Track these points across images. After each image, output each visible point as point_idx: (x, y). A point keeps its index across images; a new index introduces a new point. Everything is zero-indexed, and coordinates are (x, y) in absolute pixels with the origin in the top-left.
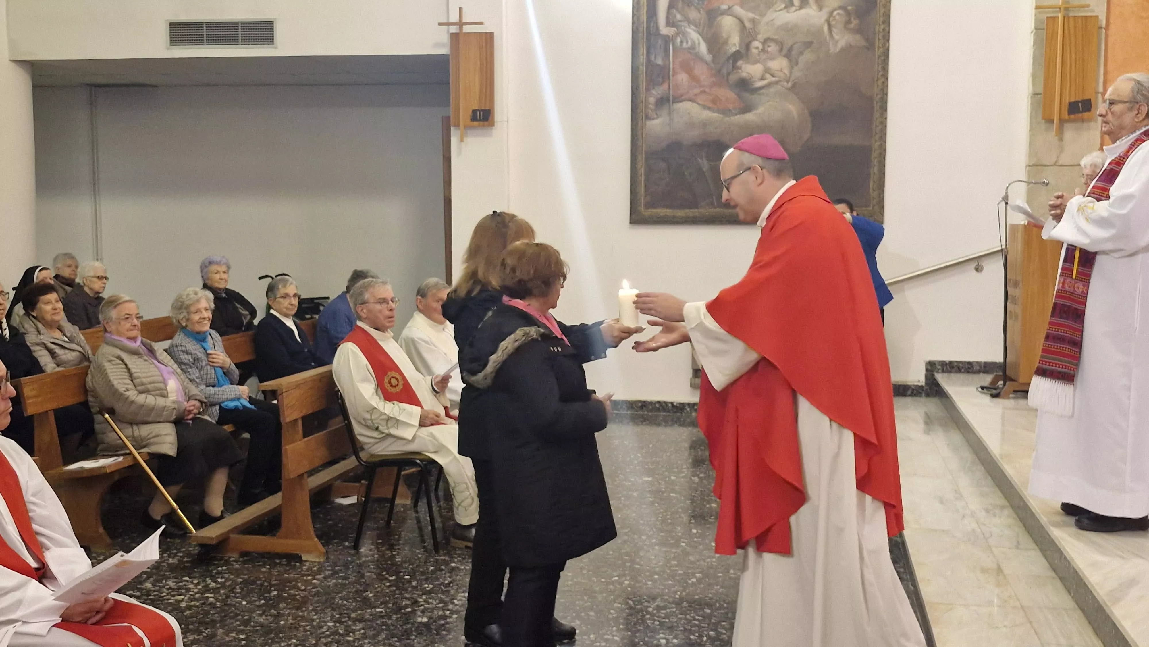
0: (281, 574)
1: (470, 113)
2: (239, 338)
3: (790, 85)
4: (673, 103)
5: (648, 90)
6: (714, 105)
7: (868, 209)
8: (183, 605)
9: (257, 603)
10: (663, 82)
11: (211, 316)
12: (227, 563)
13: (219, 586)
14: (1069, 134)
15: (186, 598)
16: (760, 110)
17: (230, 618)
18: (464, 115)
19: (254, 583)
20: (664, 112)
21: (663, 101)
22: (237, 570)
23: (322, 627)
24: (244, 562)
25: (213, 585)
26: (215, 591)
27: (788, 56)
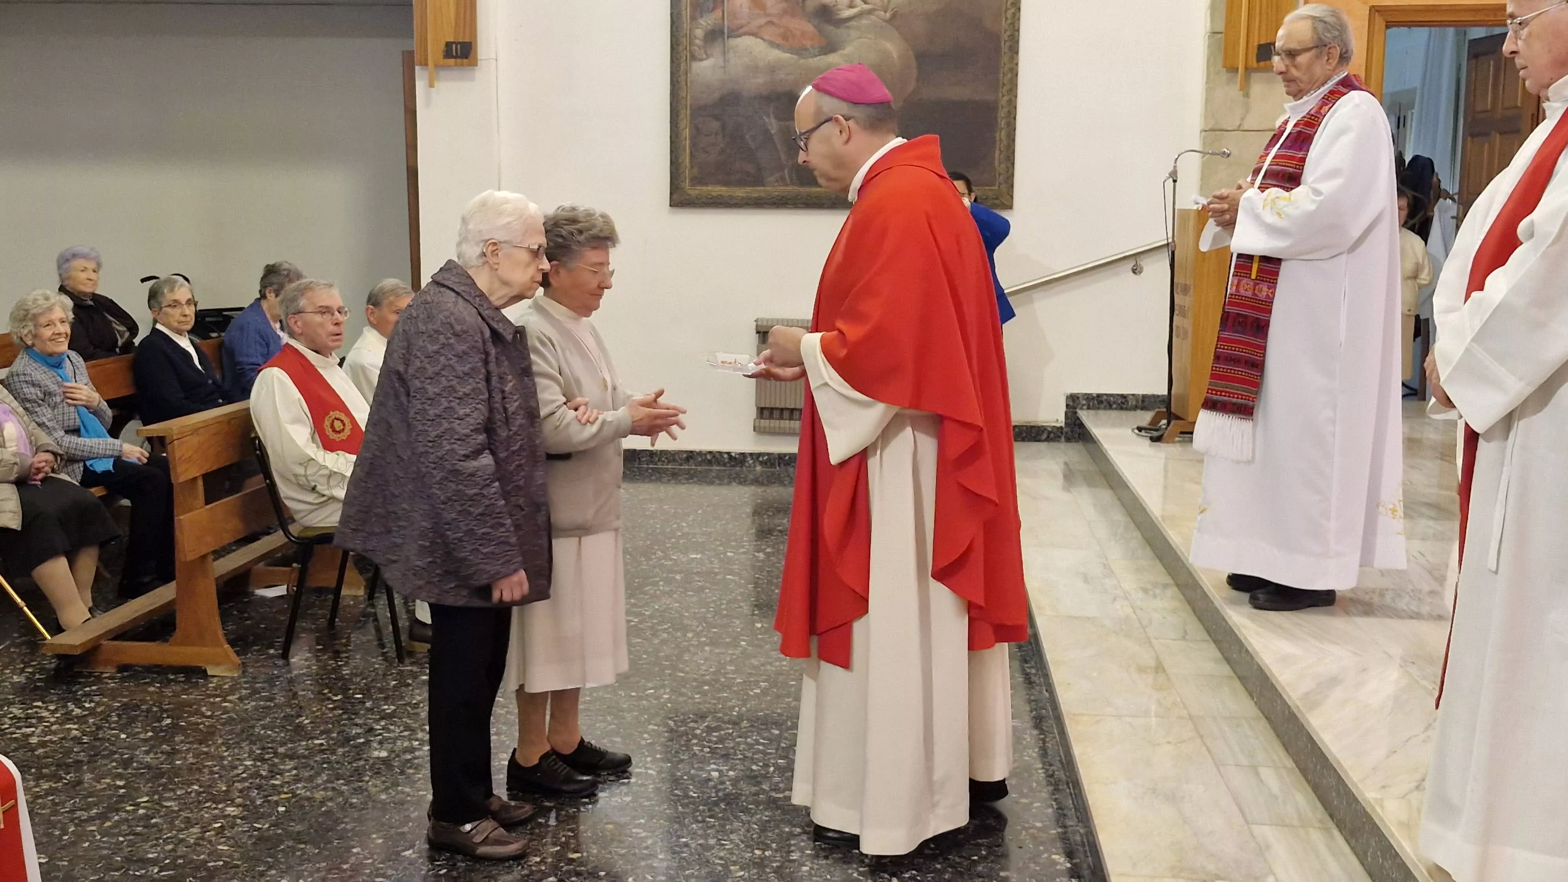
0: (176, 695)
1: (442, 47)
3: (888, 15)
4: (728, 37)
5: (693, 18)
6: (785, 40)
7: (993, 188)
8: (34, 740)
9: (142, 736)
10: (714, 9)
11: (69, 332)
12: (99, 679)
13: (86, 713)
15: (38, 731)
16: (848, 50)
17: (104, 757)
18: (434, 50)
19: (137, 707)
20: (717, 50)
21: (715, 35)
22: (112, 689)
23: (236, 768)
24: (123, 679)
25: (77, 711)
26: (81, 719)
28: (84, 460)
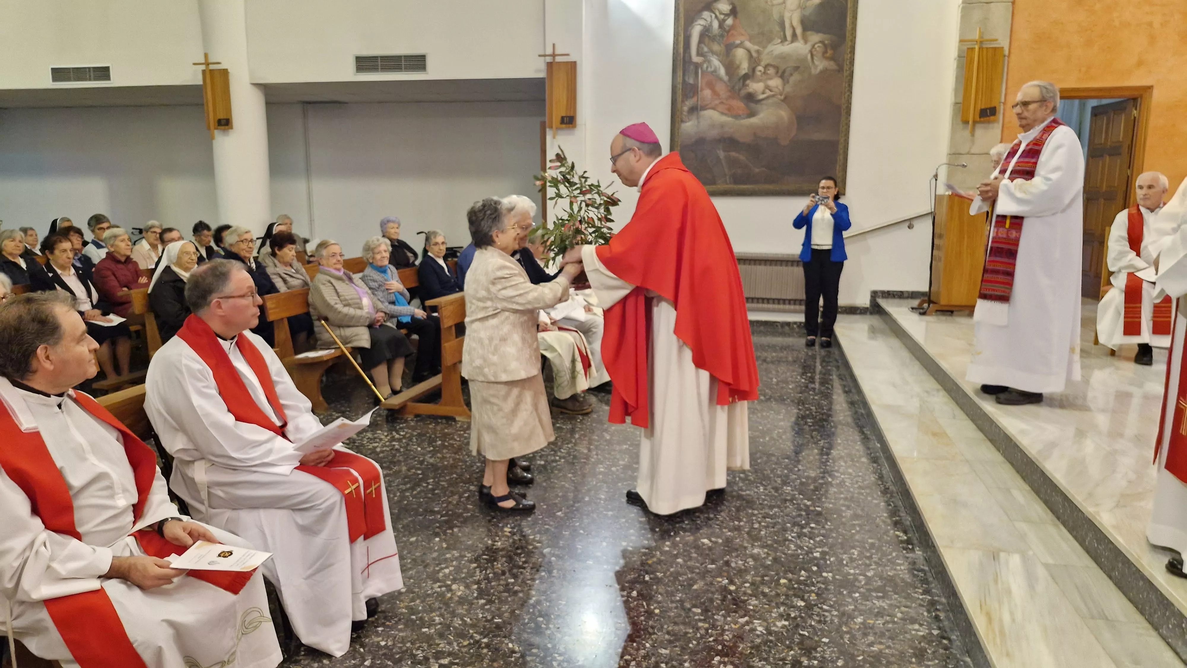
0: (443, 429)
1: (559, 119)
2: (408, 271)
3: (782, 97)
4: (701, 110)
5: (683, 101)
6: (730, 111)
8: (378, 450)
9: (428, 449)
10: (693, 97)
11: (388, 256)
12: (406, 421)
13: (401, 437)
14: (980, 132)
15: (380, 445)
16: (761, 115)
17: (411, 459)
18: (556, 120)
19: (424, 435)
20: (694, 117)
21: (693, 110)
22: (413, 426)
23: (472, 466)
24: (417, 421)
25: (397, 436)
26: (399, 440)
27: (782, 77)
28: (397, 317)
